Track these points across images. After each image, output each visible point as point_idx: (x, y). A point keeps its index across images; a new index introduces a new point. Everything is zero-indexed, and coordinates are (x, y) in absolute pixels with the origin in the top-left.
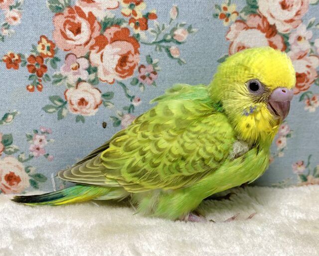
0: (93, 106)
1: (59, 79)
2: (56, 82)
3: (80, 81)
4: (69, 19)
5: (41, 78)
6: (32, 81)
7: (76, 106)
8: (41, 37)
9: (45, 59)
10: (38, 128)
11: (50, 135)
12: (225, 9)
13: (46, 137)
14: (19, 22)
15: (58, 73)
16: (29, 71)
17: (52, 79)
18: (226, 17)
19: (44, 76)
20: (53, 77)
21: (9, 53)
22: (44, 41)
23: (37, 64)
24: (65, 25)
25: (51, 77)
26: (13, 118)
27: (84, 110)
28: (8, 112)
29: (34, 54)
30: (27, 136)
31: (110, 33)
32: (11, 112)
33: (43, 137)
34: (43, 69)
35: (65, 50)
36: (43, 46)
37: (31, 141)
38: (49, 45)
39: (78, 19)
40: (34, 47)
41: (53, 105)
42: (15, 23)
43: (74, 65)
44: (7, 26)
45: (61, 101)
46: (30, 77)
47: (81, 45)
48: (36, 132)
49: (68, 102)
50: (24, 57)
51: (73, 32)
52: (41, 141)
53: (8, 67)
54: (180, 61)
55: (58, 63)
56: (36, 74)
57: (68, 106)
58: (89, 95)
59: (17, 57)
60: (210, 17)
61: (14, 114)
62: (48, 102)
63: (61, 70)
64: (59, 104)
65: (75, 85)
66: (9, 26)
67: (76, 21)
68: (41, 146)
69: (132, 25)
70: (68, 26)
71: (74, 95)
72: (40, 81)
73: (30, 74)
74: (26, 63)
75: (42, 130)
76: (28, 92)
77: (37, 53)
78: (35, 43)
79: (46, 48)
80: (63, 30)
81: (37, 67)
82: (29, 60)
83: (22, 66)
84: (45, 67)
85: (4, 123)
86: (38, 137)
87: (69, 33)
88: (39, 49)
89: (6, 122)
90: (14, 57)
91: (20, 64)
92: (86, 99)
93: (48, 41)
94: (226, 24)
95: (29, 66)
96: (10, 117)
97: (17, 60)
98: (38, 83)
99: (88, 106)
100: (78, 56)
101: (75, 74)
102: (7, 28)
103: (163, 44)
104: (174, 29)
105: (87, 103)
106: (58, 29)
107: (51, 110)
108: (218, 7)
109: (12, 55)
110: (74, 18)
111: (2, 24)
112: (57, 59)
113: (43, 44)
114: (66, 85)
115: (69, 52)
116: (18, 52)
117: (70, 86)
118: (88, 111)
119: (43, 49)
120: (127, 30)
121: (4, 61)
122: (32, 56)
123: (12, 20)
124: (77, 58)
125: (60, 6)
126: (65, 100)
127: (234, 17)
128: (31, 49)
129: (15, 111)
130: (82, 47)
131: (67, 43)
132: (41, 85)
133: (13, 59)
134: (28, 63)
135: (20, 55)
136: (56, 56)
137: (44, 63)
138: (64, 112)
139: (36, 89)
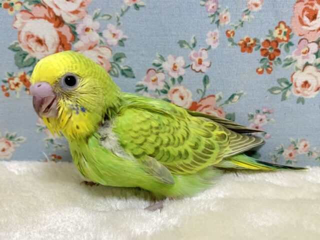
0: (315, 88)
1: (289, 62)
2: (286, 65)
3: (307, 64)
4: (308, 6)
5: (272, 62)
6: (262, 64)
7: (299, 89)
8: (280, 23)
9: (280, 44)
10: (260, 109)
11: (271, 115)
13: (267, 117)
14: (260, 8)
15: (289, 57)
16: (262, 55)
17: (283, 63)
19: (276, 60)
20: (285, 60)
21: (245, 38)
22: (282, 26)
23: (270, 48)
24: (304, 11)
25: (282, 60)
26: (239, 99)
27: (306, 92)
28: (235, 93)
29: (270, 39)
30: (249, 115)
32: (238, 93)
33: (263, 117)
34: (276, 53)
35: (300, 35)
36: (281, 31)
37: (252, 120)
38: (286, 30)
39: (316, 6)
40: (271, 32)
41: (280, 86)
42: (256, 9)
43: (304, 50)
44: (247, 12)
45: (287, 83)
46: (262, 60)
47: (314, 31)
48: (258, 112)
49: (293, 84)
50: (259, 41)
51: (309, 18)
52: (261, 120)
53: (243, 51)
55: (291, 47)
56: (267, 57)
57: (292, 88)
58: (313, 78)
59: (252, 42)
61: (240, 95)
62: (276, 84)
63: (293, 54)
64: (285, 86)
65: (302, 68)
66: (250, 12)
67: (314, 8)
68: (261, 125)
70: (306, 13)
71: (299, 78)
72: (271, 64)
73: (263, 57)
74: (260, 47)
75: (264, 110)
76: (257, 74)
77: (273, 37)
78: (272, 28)
79: (283, 33)
80: (301, 16)
81: (270, 51)
82: (264, 44)
83: (256, 50)
84: (279, 51)
85: (230, 103)
86: (259, 116)
87: (306, 19)
88: (276, 34)
89: (232, 102)
90: (250, 41)
91: (254, 48)
92: (310, 81)
93: (286, 27)
95: (262, 50)
96: (236, 97)
97: (252, 44)
98: (268, 66)
99: (309, 89)
100: (310, 41)
101: (304, 58)
102: (248, 14)
105: (309, 86)
106: (297, 15)
107: (277, 92)
109: (248, 40)
110: (312, 5)
111: (243, 10)
112: (291, 44)
113: (281, 29)
114: (295, 67)
115: (302, 37)
116: (254, 37)
117: (297, 69)
118: (309, 94)
119: (280, 34)
121: (240, 45)
122: (267, 41)
123: (253, 7)
124: (308, 43)
126: (290, 83)
128: (267, 33)
129: (241, 92)
130: (315, 32)
131: (302, 29)
132: (271, 68)
133: (248, 44)
134: (262, 47)
135: (255, 40)
136: (290, 40)
137: (279, 48)
138: (288, 94)
139: (265, 72)
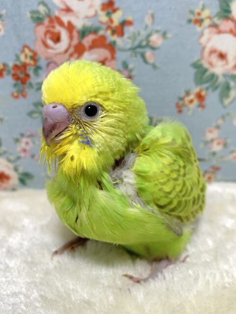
4: (49, 29)
5: (25, 86)
6: (16, 89)
8: (24, 47)
9: (28, 68)
10: (24, 132)
11: (35, 138)
12: (199, 14)
13: (31, 140)
14: (3, 32)
15: (40, 81)
16: (14, 79)
17: (35, 87)
18: (199, 22)
19: (27, 84)
20: (36, 84)
22: (27, 51)
23: (20, 73)
24: (46, 34)
25: (34, 84)
26: (1, 123)
29: (18, 63)
30: (14, 139)
31: (88, 40)
33: (29, 140)
34: (26, 78)
35: (47, 59)
36: (26, 56)
37: (18, 144)
38: (31, 54)
39: (58, 28)
40: (18, 57)
41: (37, 110)
46: (15, 85)
47: (60, 54)
48: (22, 135)
50: (8, 66)
51: (53, 41)
52: (27, 143)
54: (154, 66)
55: (40, 72)
56: (20, 82)
59: (2, 67)
60: (184, 22)
61: (1, 120)
62: (32, 108)
63: (43, 77)
67: (56, 31)
68: (28, 148)
69: (109, 32)
70: (48, 36)
72: (24, 88)
73: (15, 82)
74: (10, 71)
75: (28, 133)
76: (14, 98)
77: (21, 62)
78: (18, 52)
79: (29, 57)
80: (44, 39)
81: (21, 76)
82: (13, 69)
83: (7, 75)
84: (28, 76)
86: (24, 140)
87: (50, 42)
88: (22, 58)
91: (5, 73)
93: (31, 50)
94: (198, 29)
95: (14, 75)
97: (2, 70)
98: (22, 91)
103: (139, 50)
104: (149, 35)
106: (39, 39)
107: (35, 115)
108: (192, 12)
110: (53, 27)
112: (39, 68)
113: (26, 53)
115: (50, 61)
116: (3, 61)
119: (26, 58)
120: (103, 38)
122: (16, 65)
125: (41, 16)
127: (207, 23)
128: (15, 58)
129: (2, 116)
130: (62, 55)
131: (48, 52)
134: (13, 72)
135: (4, 65)
136: (38, 64)
137: (27, 72)
139: (21, 97)
